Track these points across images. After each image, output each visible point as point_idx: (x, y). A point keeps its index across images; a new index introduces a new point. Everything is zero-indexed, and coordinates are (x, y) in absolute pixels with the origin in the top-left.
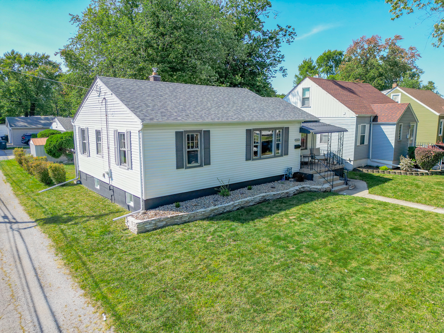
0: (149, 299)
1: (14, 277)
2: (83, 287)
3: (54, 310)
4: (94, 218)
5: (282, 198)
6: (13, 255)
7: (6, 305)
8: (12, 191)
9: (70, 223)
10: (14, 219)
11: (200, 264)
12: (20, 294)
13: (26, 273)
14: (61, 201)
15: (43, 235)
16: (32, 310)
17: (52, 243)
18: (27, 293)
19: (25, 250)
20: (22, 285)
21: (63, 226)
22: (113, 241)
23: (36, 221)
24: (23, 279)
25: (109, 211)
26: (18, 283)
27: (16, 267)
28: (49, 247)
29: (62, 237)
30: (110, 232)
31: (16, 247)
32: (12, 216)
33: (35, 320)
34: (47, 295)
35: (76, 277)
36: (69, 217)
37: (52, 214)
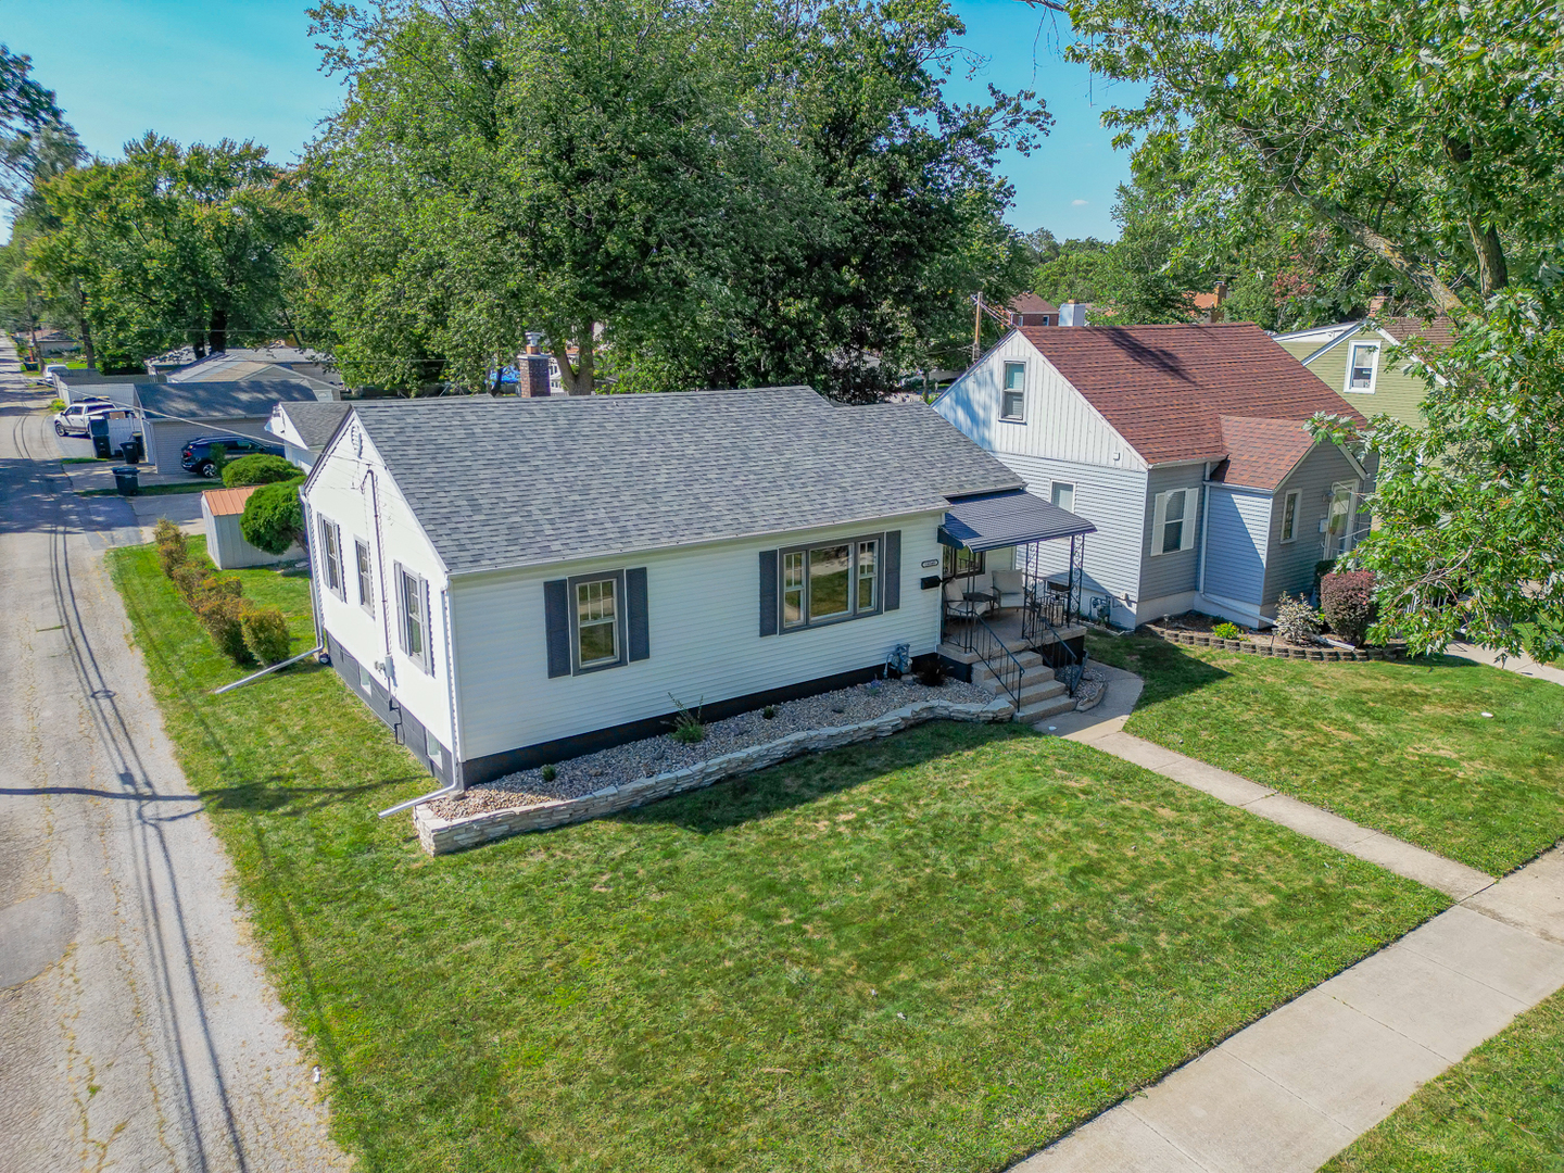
0: (416, 1037)
1: (142, 964)
2: (285, 1000)
3: (218, 1050)
4: (340, 796)
5: (856, 744)
6: (142, 900)
7: (124, 1033)
8: (147, 684)
9: (281, 810)
10: (149, 784)
11: (550, 957)
12: (152, 1009)
13: (167, 953)
14: (271, 730)
15: (215, 841)
16: (175, 1049)
17: (234, 872)
18: (167, 1007)
19: (169, 887)
20: (157, 984)
21: (264, 821)
22: (375, 872)
23: (203, 795)
24: (160, 970)
25: (384, 774)
26: (150, 980)
27: (148, 937)
28: (224, 882)
29: (256, 854)
30: (371, 846)
31: (150, 878)
32: (145, 774)
33: (179, 1072)
34: (209, 1014)
35: (275, 971)
36: (281, 788)
37: (241, 776)
